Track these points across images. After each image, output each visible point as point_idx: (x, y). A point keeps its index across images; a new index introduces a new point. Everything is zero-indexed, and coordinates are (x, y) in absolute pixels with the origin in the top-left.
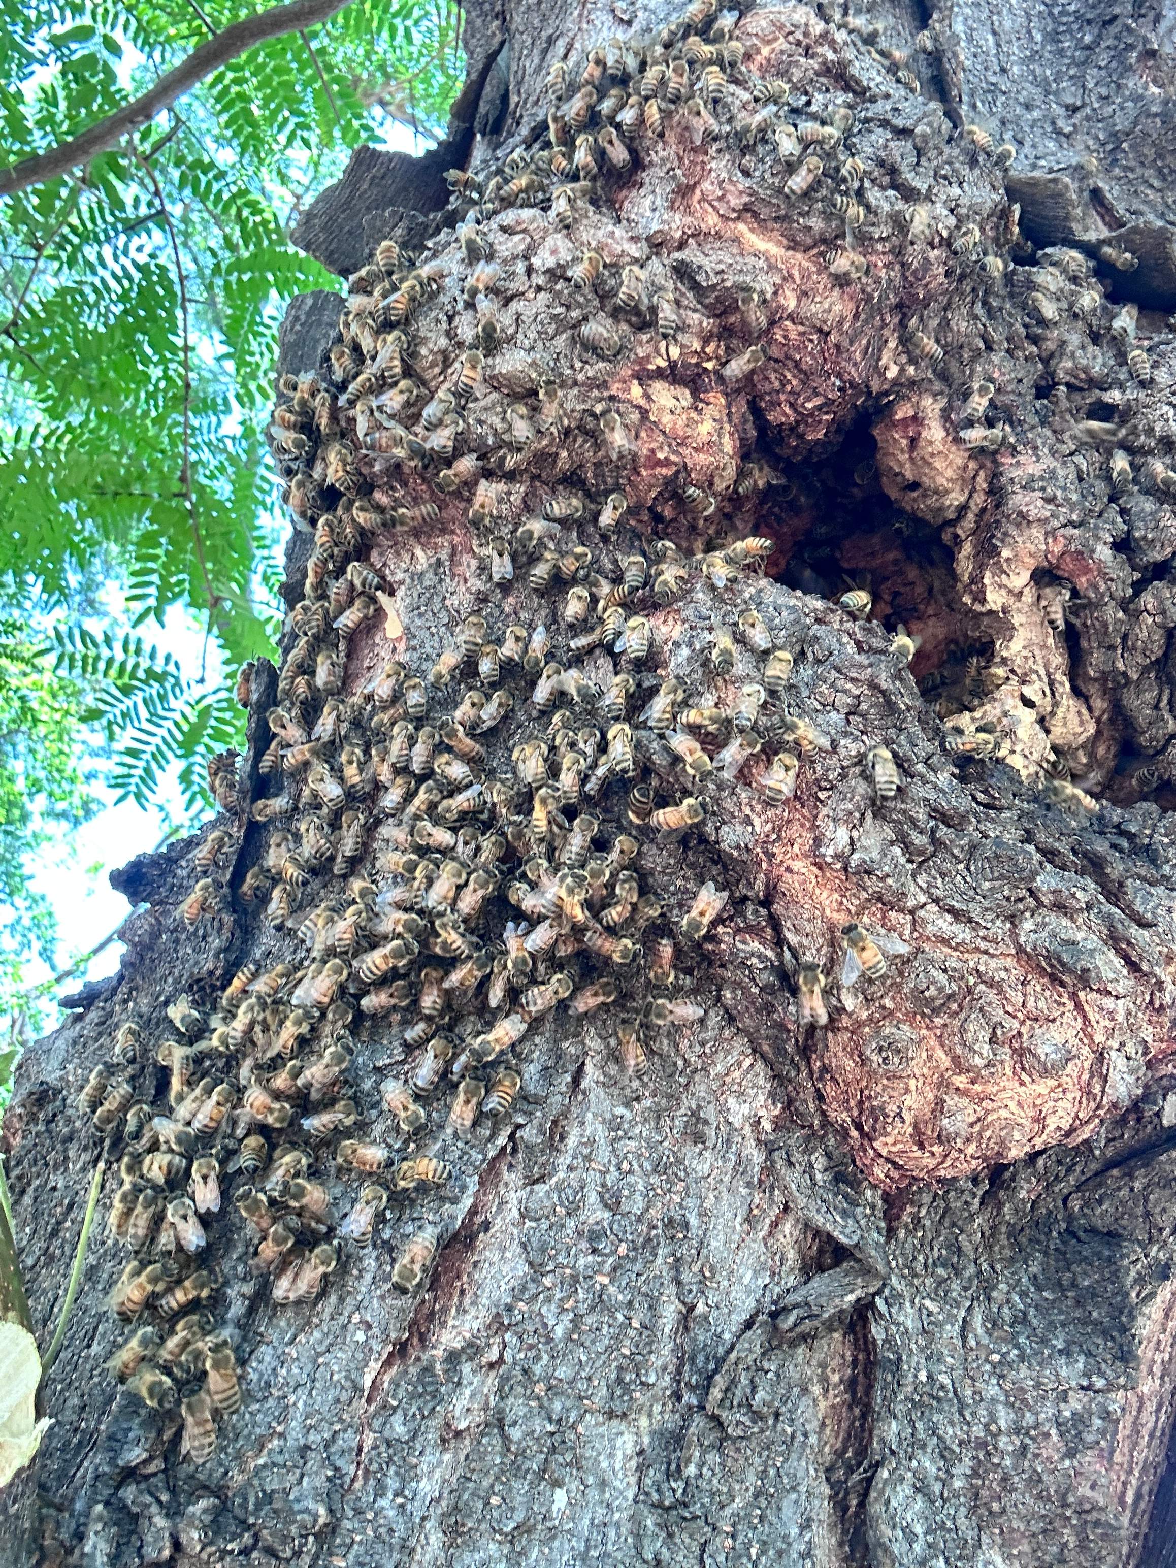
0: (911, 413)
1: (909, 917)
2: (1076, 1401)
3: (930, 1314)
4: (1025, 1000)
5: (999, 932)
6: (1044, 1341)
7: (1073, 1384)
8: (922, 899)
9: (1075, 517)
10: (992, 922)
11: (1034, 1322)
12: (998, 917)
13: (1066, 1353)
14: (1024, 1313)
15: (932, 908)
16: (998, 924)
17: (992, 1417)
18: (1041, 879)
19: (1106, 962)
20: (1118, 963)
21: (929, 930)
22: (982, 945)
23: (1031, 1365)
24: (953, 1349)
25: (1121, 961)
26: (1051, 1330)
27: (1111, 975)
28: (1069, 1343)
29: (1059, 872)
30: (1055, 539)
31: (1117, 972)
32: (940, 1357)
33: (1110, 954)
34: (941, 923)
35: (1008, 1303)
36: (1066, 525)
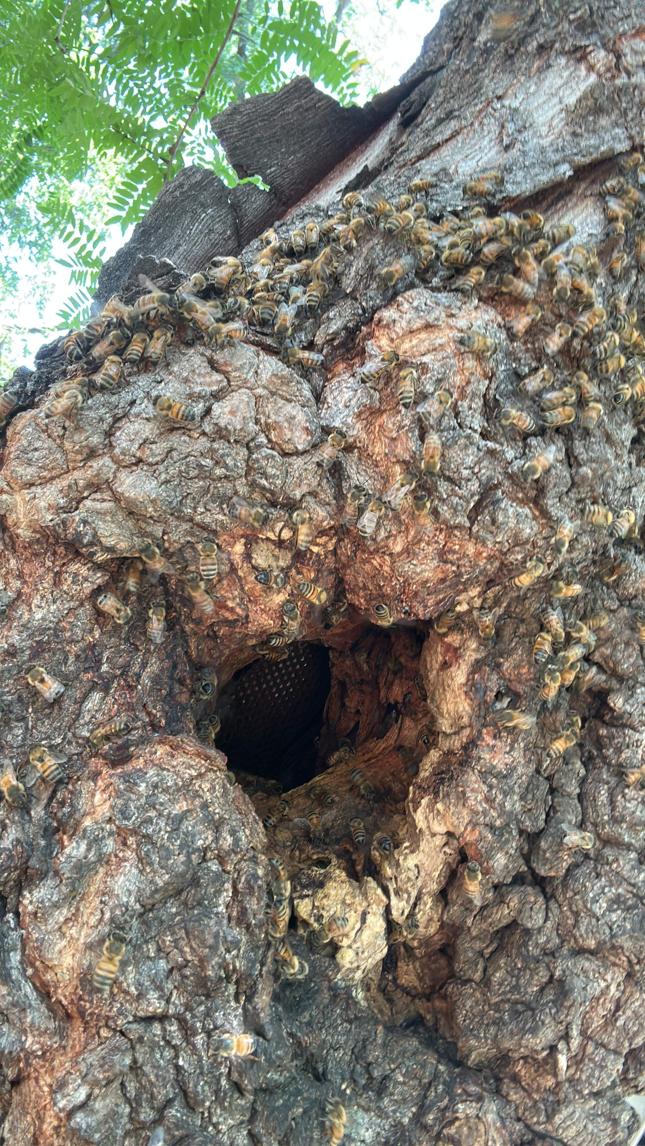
0: (456, 644)
9: (498, 823)
30: (472, 830)
36: (487, 825)
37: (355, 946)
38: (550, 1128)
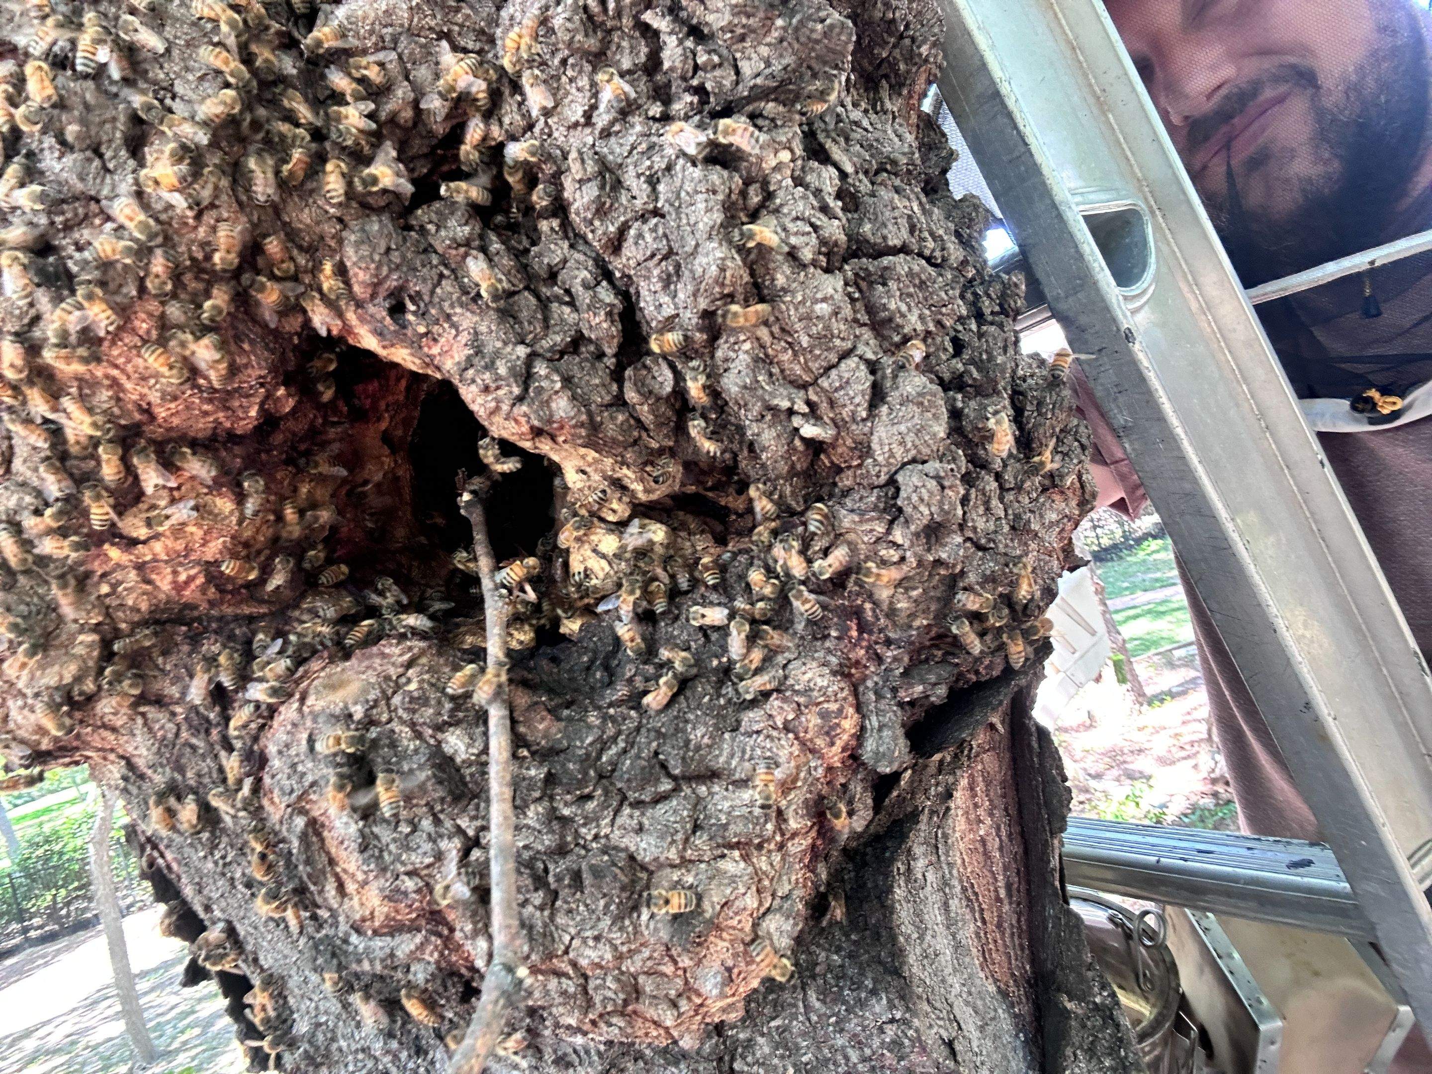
1: (565, 958)
2: (891, 1031)
3: (778, 1028)
4: (675, 962)
5: (630, 929)
6: (859, 986)
7: (884, 1019)
8: (566, 939)
9: (516, 391)
10: (621, 929)
11: (850, 972)
12: (623, 918)
13: (874, 992)
14: (842, 966)
15: (576, 943)
16: (627, 922)
17: (847, 1058)
18: (643, 845)
19: (720, 884)
20: (733, 865)
21: (584, 962)
22: (624, 949)
23: (856, 1014)
24: (804, 1035)
25: (736, 854)
26: (862, 974)
27: (728, 891)
28: (875, 981)
29: (661, 808)
30: (516, 421)
31: (733, 879)
32: (798, 1048)
33: (722, 864)
34: (588, 952)
35: (830, 969)
36: (514, 405)
38: (885, 469)
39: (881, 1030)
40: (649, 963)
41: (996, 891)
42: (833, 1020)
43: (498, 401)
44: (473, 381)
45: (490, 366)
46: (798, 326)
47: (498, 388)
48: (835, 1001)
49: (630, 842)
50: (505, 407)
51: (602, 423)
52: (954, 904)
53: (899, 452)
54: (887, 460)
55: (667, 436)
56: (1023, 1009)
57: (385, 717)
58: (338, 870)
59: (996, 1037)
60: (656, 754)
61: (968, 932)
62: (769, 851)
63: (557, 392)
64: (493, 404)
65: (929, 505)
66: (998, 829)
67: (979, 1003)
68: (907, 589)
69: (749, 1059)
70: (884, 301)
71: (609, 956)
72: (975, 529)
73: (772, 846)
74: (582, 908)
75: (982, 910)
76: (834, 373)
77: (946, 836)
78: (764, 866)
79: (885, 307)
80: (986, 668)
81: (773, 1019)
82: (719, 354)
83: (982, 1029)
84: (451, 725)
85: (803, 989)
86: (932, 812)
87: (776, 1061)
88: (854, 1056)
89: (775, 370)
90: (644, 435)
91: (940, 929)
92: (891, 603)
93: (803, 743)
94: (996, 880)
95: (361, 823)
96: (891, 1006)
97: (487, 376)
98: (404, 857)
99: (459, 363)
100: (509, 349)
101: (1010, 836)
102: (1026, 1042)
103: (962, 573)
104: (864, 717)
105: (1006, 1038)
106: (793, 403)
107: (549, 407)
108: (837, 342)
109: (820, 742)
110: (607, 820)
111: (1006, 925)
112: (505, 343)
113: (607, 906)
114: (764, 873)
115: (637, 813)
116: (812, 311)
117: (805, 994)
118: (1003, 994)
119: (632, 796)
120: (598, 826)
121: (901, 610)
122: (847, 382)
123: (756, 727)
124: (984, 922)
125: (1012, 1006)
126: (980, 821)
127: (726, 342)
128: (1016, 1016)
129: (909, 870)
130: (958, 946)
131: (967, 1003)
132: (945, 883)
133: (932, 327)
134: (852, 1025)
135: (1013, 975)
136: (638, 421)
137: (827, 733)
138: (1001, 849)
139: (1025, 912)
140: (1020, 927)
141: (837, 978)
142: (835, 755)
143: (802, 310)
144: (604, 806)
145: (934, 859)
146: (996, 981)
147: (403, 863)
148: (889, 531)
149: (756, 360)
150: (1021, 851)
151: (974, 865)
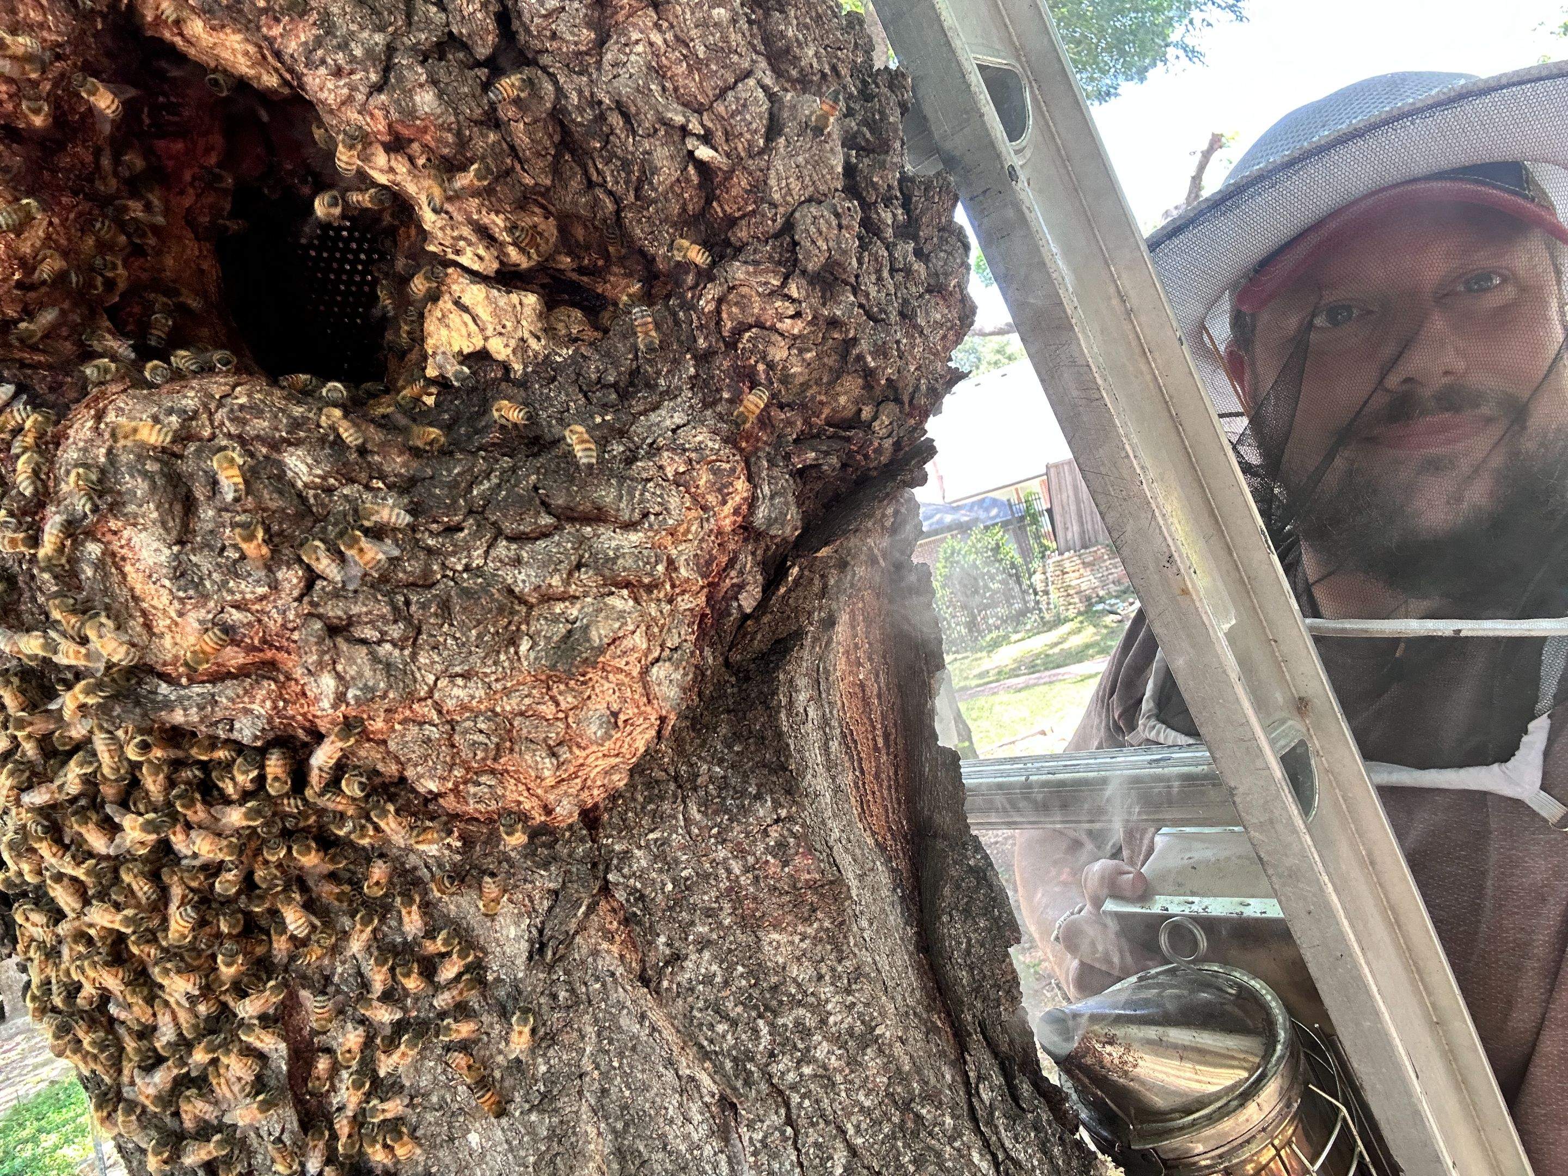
1: (429, 702)
2: (774, 833)
3: (656, 840)
4: (557, 704)
5: (506, 664)
6: (743, 793)
7: (769, 821)
8: (431, 679)
9: (374, 77)
10: (496, 663)
11: (733, 781)
12: (498, 652)
13: (758, 797)
14: (724, 777)
15: (442, 683)
16: (503, 657)
17: (729, 871)
18: (522, 577)
19: (607, 617)
20: (621, 602)
21: (450, 704)
22: (499, 686)
23: (739, 822)
24: (684, 848)
25: (625, 592)
26: (746, 781)
27: (617, 625)
28: (759, 786)
29: (541, 544)
30: (372, 115)
31: (621, 615)
32: (677, 861)
33: (610, 600)
34: (456, 692)
35: (711, 780)
36: (371, 94)
37: (489, 332)
38: (781, 210)
39: (765, 833)
40: (527, 701)
41: (874, 739)
42: (715, 831)
43: (353, 88)
44: (323, 62)
45: (344, 46)
46: (694, 33)
47: (352, 72)
48: (716, 813)
49: (508, 575)
50: (360, 97)
51: (471, 138)
52: (834, 745)
53: (795, 186)
54: (784, 197)
55: (543, 170)
56: (901, 864)
57: (206, 433)
58: (145, 605)
59: (874, 890)
60: (536, 488)
61: (847, 780)
62: (659, 600)
63: (421, 86)
64: (345, 91)
65: (827, 240)
66: (877, 676)
67: (857, 851)
68: (801, 351)
69: (626, 871)
70: (782, 27)
71: (480, 693)
72: (867, 295)
73: (662, 595)
74: (449, 641)
75: (860, 759)
76: (730, 94)
77: (827, 671)
78: (653, 610)
79: (782, 35)
80: (875, 451)
81: (652, 831)
82: (609, 57)
83: (861, 877)
84: (290, 444)
85: (684, 802)
86: (816, 640)
87: (654, 875)
88: (736, 868)
89: (668, 85)
90: (518, 167)
91: (820, 770)
92: (784, 368)
93: (694, 498)
94: (874, 728)
95: (176, 549)
96: (777, 805)
97: (340, 56)
98: (231, 584)
99: (306, 43)
100: (365, 34)
101: (887, 685)
102: (903, 899)
103: (855, 341)
104: (755, 487)
105: (885, 892)
106: (688, 121)
107: (411, 98)
108: (735, 58)
109: (712, 499)
110: (480, 552)
111: (883, 776)
112: (362, 28)
113: (480, 636)
114: (653, 619)
115: (514, 546)
116: (710, 16)
117: (686, 807)
118: (882, 847)
119: (509, 527)
120: (469, 557)
121: (794, 375)
122: (744, 106)
123: (645, 475)
124: (862, 772)
125: (890, 860)
126: (860, 664)
127: (617, 42)
128: (893, 870)
129: (791, 702)
130: (837, 790)
131: (847, 850)
132: (825, 722)
133: (827, 70)
134: (736, 832)
135: (890, 829)
136: (512, 148)
137: (719, 490)
138: (879, 696)
139: (903, 764)
140: (896, 780)
141: (720, 789)
142: (726, 518)
143: (699, 15)
144: (477, 535)
145: (815, 693)
146: (874, 833)
147: (232, 592)
148: (784, 284)
149: (650, 67)
150: (898, 701)
151: (853, 712)
